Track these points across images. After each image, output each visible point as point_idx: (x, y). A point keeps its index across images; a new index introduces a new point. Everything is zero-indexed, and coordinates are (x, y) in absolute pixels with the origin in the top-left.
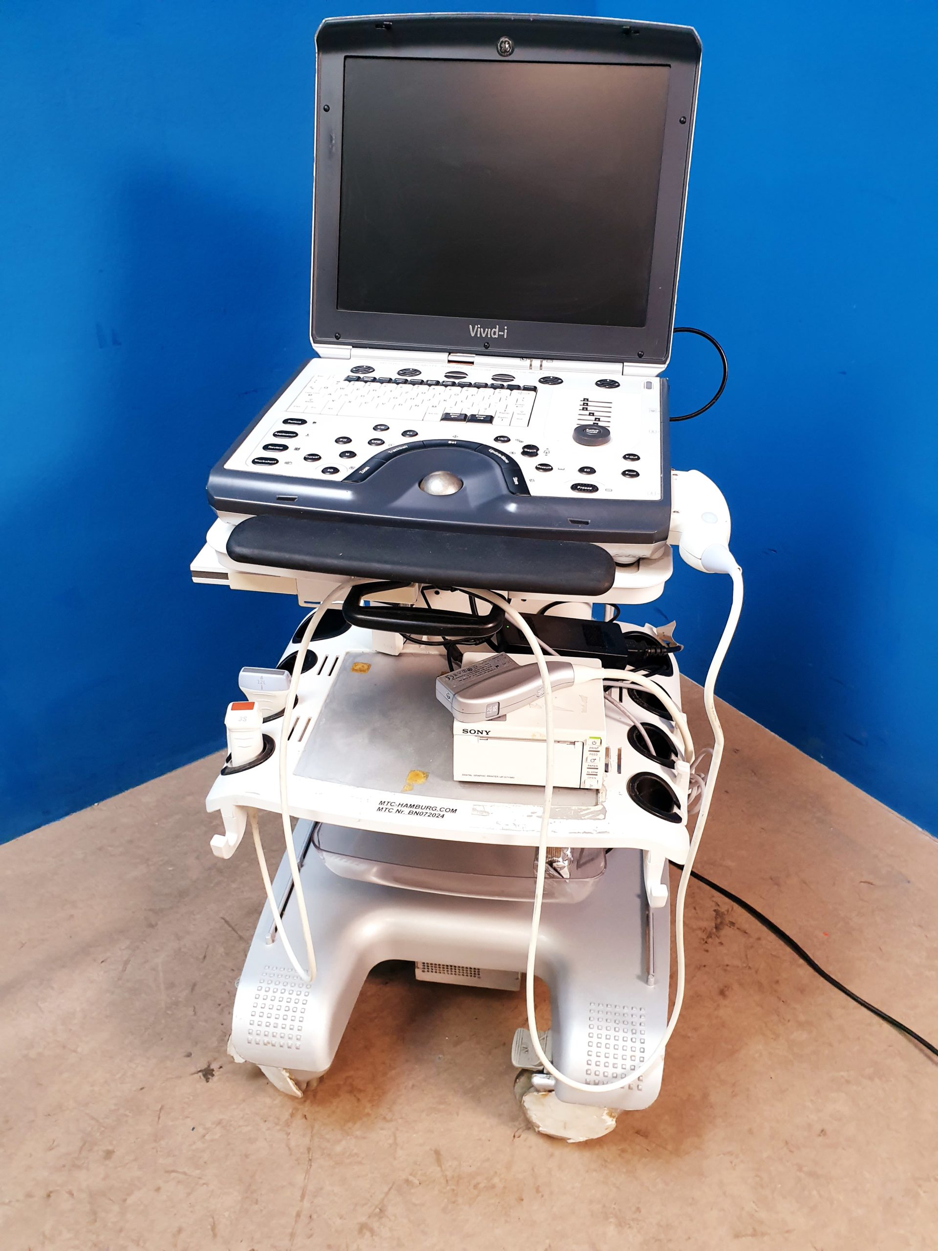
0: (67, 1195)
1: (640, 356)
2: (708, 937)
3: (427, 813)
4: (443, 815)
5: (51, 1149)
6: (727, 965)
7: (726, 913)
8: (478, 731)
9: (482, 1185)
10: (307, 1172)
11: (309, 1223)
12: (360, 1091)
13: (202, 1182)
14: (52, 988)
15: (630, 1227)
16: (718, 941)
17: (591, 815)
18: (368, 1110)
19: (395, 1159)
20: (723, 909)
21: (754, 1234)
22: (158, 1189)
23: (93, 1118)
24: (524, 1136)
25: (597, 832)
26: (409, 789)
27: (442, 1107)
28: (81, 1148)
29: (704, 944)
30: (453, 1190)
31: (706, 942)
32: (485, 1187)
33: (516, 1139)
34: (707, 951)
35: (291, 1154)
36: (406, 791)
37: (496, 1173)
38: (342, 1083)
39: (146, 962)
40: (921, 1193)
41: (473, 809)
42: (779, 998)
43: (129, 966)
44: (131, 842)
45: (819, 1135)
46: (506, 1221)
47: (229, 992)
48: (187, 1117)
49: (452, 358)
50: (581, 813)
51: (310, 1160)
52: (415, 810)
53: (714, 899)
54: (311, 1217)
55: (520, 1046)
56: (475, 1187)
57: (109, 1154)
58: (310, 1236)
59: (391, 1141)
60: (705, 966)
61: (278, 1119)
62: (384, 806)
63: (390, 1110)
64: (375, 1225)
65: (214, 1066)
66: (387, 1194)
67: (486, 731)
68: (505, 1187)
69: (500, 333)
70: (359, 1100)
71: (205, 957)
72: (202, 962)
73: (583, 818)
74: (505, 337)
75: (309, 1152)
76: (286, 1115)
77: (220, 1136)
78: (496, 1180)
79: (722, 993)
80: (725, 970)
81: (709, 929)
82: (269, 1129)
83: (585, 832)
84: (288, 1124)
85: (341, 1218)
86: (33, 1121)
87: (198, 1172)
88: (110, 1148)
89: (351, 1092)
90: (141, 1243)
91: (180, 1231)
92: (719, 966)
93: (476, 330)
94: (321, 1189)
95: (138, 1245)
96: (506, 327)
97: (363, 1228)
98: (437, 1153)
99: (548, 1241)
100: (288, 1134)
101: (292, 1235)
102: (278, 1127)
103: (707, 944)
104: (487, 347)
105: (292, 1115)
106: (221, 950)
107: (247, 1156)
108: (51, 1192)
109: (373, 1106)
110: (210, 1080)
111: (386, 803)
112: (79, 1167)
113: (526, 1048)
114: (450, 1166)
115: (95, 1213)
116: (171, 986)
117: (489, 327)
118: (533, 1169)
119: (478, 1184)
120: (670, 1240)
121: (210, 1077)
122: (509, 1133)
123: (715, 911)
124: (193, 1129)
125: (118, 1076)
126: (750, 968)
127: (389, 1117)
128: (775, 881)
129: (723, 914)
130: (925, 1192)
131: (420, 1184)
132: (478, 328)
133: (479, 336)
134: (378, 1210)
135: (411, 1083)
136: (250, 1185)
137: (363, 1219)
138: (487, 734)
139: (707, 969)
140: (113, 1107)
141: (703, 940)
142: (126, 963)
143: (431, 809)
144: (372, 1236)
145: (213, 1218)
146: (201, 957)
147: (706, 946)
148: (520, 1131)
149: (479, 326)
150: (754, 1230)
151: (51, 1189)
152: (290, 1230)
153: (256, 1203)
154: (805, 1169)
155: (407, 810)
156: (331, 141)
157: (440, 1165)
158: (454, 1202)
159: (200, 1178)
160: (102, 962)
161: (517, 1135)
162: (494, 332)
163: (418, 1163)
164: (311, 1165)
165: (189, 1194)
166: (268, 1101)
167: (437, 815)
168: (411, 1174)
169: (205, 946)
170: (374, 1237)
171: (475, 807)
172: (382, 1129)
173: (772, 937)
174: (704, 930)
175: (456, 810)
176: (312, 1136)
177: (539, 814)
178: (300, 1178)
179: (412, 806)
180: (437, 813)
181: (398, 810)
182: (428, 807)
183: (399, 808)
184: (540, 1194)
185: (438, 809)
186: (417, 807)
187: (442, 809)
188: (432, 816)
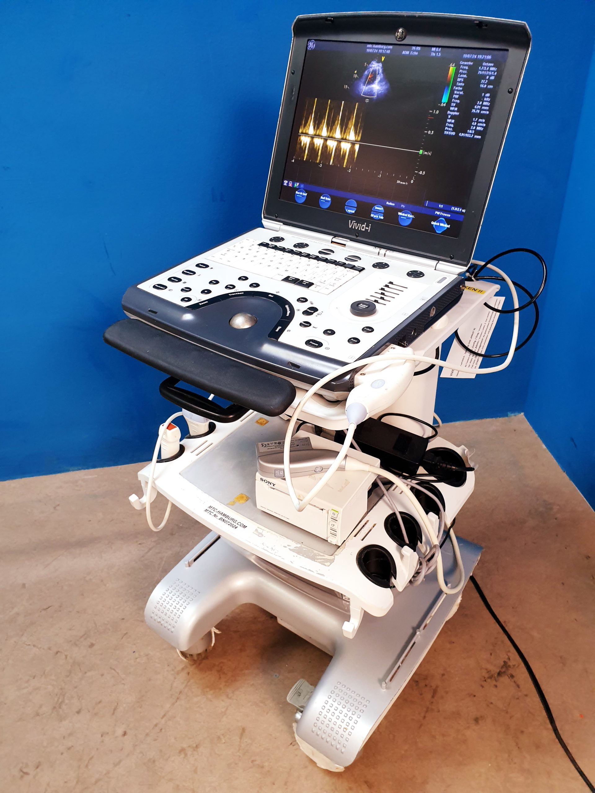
0: (64, 657)
1: (452, 258)
2: (489, 678)
3: (229, 522)
4: (237, 527)
5: (70, 630)
6: (492, 703)
7: (512, 666)
8: (269, 482)
9: (257, 763)
10: (173, 704)
11: (158, 732)
12: (224, 673)
13: (123, 682)
14: (112, 548)
16: (494, 683)
17: (322, 561)
18: (222, 686)
19: (220, 721)
20: (510, 663)
22: (102, 675)
23: (95, 623)
25: (318, 573)
26: (231, 504)
27: (261, 705)
28: (81, 637)
29: (483, 681)
30: (240, 757)
31: (485, 681)
33: (291, 746)
34: (483, 687)
35: (171, 690)
36: (230, 505)
37: (269, 760)
38: (217, 664)
39: (159, 553)
41: (256, 529)
42: (517, 744)
43: (151, 551)
48: (135, 644)
49: (334, 240)
50: (317, 557)
51: (178, 698)
52: (224, 518)
53: (509, 654)
54: (161, 730)
55: (297, 690)
56: (253, 761)
57: (92, 645)
58: (155, 740)
59: (223, 710)
60: (475, 696)
61: (175, 668)
62: (210, 510)
63: (233, 692)
64: (189, 753)
66: (205, 739)
67: (273, 484)
68: (269, 771)
69: (366, 228)
70: (220, 678)
73: (316, 560)
74: (369, 231)
75: (180, 694)
76: (180, 667)
77: (143, 663)
78: (266, 764)
79: (477, 720)
80: (488, 706)
81: (492, 673)
82: (167, 671)
83: (310, 570)
84: (178, 673)
85: (175, 738)
86: (70, 612)
87: (124, 676)
88: (94, 642)
89: (219, 671)
90: (81, 699)
91: (100, 702)
92: (486, 701)
93: (354, 224)
94: (175, 717)
95: (79, 699)
96: (370, 225)
97: (182, 750)
98: (244, 730)
100: (175, 678)
101: (147, 735)
102: (173, 672)
103: (485, 682)
104: (357, 236)
105: (183, 669)
107: (150, 680)
108: (59, 652)
109: (226, 685)
111: (213, 508)
112: (76, 645)
113: (300, 693)
114: (246, 742)
115: (70, 672)
117: (361, 223)
118: (290, 770)
119: (255, 761)
123: (505, 662)
124: (134, 652)
125: (117, 607)
126: (507, 712)
127: (230, 695)
128: (563, 661)
129: (509, 666)
131: (224, 743)
132: (354, 222)
133: (353, 228)
134: (195, 745)
135: (251, 683)
136: (143, 696)
137: (185, 746)
138: (274, 486)
139: (475, 699)
140: (106, 622)
141: (485, 678)
142: (150, 549)
143: (233, 521)
144: (184, 758)
145: (118, 704)
147: (484, 683)
149: (355, 221)
151: (60, 650)
152: (147, 731)
153: (141, 707)
155: (220, 516)
156: (293, 92)
157: (241, 738)
158: (236, 764)
159: (123, 679)
160: (140, 544)
161: (293, 744)
163: (230, 730)
164: (176, 702)
165: (114, 685)
167: (233, 526)
168: (223, 735)
171: (258, 529)
172: (223, 701)
173: (537, 699)
174: (489, 672)
175: (246, 527)
176: (186, 686)
177: (292, 548)
178: (168, 706)
179: (224, 515)
180: (235, 524)
181: (215, 515)
182: (232, 519)
183: (217, 514)
184: (286, 787)
185: (237, 522)
186: (227, 517)
187: (239, 524)
188: (231, 525)
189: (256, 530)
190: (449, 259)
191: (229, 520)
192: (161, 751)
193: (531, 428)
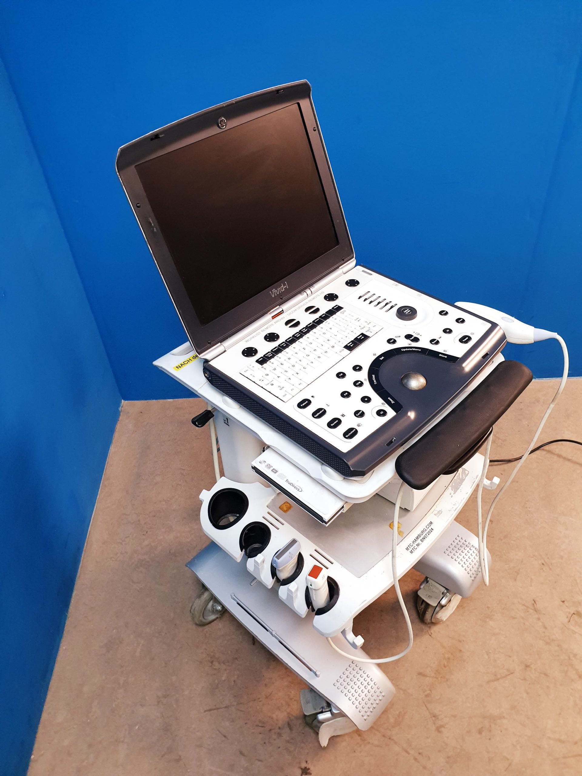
1: (343, 260)
3: (426, 535)
4: (432, 529)
9: (446, 663)
10: (396, 743)
11: (422, 756)
15: (494, 615)
19: (412, 695)
21: (518, 574)
24: (432, 631)
25: (475, 478)
26: (403, 533)
30: (441, 677)
32: (447, 662)
33: (432, 635)
35: (381, 747)
36: (403, 536)
37: (443, 654)
40: (530, 509)
44: (90, 746)
45: (492, 523)
46: (467, 663)
47: (260, 733)
51: (390, 738)
52: (421, 538)
54: (419, 753)
56: (445, 666)
58: (429, 759)
59: (402, 692)
62: (411, 549)
64: (439, 723)
65: (304, 765)
66: (427, 709)
68: (452, 654)
69: (285, 287)
71: (225, 736)
72: (228, 739)
74: (288, 288)
75: (385, 737)
76: (358, 738)
78: (447, 656)
82: (360, 752)
83: (473, 483)
84: (364, 740)
85: (428, 738)
93: (274, 292)
94: (408, 740)
96: (286, 282)
97: (438, 730)
98: (420, 674)
99: (484, 651)
100: (369, 743)
101: (425, 768)
102: (362, 746)
104: (282, 299)
105: (360, 735)
106: (227, 724)
110: (311, 772)
111: (408, 547)
114: (429, 672)
116: (232, 767)
117: (278, 287)
119: (444, 664)
120: (506, 605)
121: (309, 771)
122: (427, 637)
130: (529, 508)
131: (431, 691)
132: (274, 291)
133: (276, 295)
134: (433, 718)
137: (434, 728)
143: (424, 531)
144: (444, 728)
146: (224, 738)
148: (429, 631)
149: (274, 289)
150: (516, 572)
152: (421, 767)
154: (502, 538)
155: (419, 541)
157: (426, 676)
158: (447, 680)
161: (430, 634)
162: (283, 288)
163: (420, 686)
164: (393, 740)
166: (344, 744)
168: (424, 692)
169: (218, 732)
170: (445, 727)
171: (434, 513)
175: (431, 522)
176: (378, 730)
177: (453, 492)
178: (397, 748)
179: (417, 538)
180: (428, 530)
181: (417, 545)
182: (422, 532)
183: (416, 543)
184: (462, 641)
185: (426, 529)
186: (420, 536)
187: (427, 527)
188: (429, 533)
189: (435, 515)
190: (342, 262)
191: (424, 535)
192: (439, 751)
193: (143, 402)
